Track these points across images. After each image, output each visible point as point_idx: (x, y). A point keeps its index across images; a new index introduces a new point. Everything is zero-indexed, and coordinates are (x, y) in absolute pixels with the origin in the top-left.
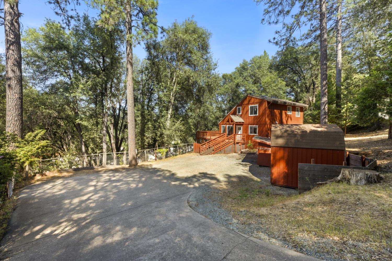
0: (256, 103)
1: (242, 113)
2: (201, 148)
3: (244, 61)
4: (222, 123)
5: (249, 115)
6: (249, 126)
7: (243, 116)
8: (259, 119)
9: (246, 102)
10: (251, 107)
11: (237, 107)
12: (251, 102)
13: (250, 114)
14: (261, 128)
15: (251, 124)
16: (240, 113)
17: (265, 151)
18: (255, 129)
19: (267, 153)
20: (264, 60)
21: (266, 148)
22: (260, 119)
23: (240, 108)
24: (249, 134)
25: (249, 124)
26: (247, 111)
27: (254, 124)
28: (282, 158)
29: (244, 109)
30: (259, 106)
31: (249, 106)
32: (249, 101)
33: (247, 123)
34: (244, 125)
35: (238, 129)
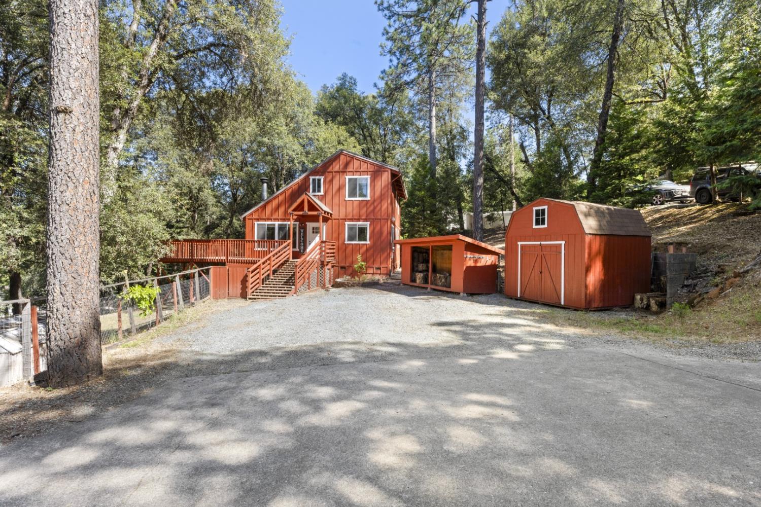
0: (366, 172)
1: (326, 192)
4: (255, 217)
5: (347, 198)
6: (347, 223)
7: (329, 197)
8: (372, 208)
9: (336, 167)
10: (350, 180)
11: (311, 178)
12: (350, 168)
13: (349, 196)
14: (378, 227)
15: (352, 220)
16: (319, 191)
18: (362, 231)
22: (375, 208)
23: (319, 180)
24: (346, 242)
25: (345, 220)
26: (341, 188)
27: (358, 220)
29: (332, 181)
30: (373, 180)
31: (347, 177)
32: (347, 165)
33: (341, 217)
34: (330, 221)
35: (313, 232)
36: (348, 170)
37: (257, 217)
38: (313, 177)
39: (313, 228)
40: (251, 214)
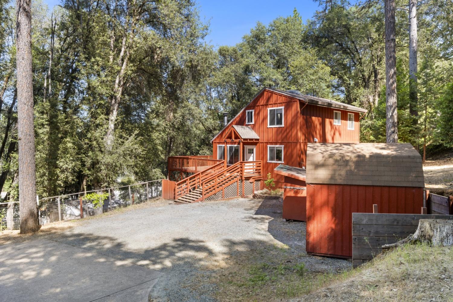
0: (281, 104)
1: (255, 122)
2: (177, 190)
3: (259, 25)
4: (217, 141)
5: (269, 126)
6: (269, 146)
7: (257, 126)
8: (285, 134)
9: (262, 102)
10: (271, 110)
11: (247, 111)
13: (270, 125)
14: (290, 150)
15: (271, 143)
16: (251, 121)
17: (297, 192)
18: (279, 152)
19: (299, 195)
20: (294, 26)
21: (298, 187)
22: (287, 134)
23: (251, 113)
24: (268, 161)
25: (267, 143)
26: (265, 118)
27: (276, 143)
28: (326, 203)
29: (259, 113)
30: (286, 109)
31: (269, 109)
32: (268, 99)
33: (265, 141)
34: (258, 144)
35: (249, 153)
36: (270, 103)
37: (218, 142)
38: (248, 111)
39: (249, 149)
40: (215, 139)
